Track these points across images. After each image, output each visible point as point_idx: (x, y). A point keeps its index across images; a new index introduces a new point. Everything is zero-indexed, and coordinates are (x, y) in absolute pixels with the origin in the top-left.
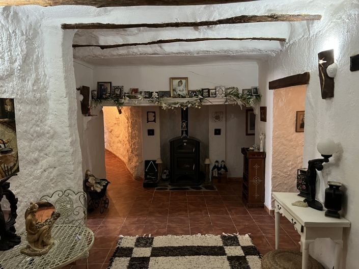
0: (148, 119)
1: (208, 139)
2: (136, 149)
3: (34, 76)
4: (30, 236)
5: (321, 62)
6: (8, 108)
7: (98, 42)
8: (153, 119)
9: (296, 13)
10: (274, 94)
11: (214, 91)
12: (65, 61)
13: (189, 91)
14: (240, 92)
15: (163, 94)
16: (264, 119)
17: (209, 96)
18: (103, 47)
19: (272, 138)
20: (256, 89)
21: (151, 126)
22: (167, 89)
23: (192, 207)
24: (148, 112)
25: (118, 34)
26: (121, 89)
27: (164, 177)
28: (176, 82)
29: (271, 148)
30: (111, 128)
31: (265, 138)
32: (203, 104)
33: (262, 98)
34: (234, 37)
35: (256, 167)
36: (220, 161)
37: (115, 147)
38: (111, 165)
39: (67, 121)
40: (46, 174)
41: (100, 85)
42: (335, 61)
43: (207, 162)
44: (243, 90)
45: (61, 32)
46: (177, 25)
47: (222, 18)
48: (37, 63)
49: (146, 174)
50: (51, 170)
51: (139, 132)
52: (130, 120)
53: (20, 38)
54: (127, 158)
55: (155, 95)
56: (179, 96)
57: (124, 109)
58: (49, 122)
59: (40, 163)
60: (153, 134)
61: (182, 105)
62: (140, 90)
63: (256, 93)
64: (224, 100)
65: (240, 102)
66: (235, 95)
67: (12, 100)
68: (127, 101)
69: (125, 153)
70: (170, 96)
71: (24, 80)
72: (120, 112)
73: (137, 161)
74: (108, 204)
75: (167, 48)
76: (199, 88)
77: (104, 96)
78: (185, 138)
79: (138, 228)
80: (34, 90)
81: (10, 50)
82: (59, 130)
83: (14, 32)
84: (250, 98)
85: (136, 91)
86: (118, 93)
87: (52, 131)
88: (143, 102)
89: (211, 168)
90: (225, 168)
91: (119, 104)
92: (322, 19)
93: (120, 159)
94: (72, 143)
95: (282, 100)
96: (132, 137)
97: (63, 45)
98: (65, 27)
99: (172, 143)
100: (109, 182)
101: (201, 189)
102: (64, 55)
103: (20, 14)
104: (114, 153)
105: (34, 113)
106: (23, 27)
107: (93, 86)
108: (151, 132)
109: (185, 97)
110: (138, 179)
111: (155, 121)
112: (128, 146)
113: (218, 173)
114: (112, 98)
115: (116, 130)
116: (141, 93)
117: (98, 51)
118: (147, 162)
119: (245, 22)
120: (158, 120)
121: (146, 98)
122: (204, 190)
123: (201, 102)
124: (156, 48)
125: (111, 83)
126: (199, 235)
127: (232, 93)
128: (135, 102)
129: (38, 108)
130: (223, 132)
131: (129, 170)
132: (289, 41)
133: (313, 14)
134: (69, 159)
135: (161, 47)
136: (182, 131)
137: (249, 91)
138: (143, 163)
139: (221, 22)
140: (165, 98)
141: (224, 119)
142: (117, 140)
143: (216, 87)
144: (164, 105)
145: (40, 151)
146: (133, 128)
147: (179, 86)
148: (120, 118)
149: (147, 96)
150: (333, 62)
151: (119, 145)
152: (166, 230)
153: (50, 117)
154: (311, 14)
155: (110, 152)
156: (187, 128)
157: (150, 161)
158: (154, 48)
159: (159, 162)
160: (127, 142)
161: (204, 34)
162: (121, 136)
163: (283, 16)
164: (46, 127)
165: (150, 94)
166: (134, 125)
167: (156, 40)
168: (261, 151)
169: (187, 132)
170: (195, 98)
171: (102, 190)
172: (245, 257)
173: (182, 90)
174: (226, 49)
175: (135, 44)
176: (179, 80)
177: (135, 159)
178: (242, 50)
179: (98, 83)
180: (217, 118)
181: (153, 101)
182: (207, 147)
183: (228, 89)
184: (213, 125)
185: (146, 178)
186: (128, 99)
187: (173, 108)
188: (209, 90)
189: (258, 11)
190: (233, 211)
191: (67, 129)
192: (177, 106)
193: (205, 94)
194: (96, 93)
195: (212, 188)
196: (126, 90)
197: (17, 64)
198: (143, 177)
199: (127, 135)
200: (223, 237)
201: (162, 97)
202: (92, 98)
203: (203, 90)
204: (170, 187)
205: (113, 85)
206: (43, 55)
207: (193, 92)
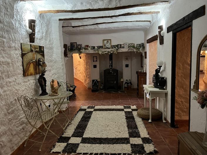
0: (93, 60)
1: (122, 69)
2: (88, 75)
3: (49, 39)
4: (52, 90)
5: (159, 30)
6: (42, 50)
7: (71, 25)
8: (96, 60)
9: (149, 11)
10: (149, 45)
11: (123, 45)
12: (59, 33)
13: (111, 46)
14: (136, 45)
15: (100, 47)
16: (146, 58)
17: (121, 48)
18: (73, 27)
19: (148, 65)
20: (143, 44)
21: (95, 63)
22: (102, 45)
23: (113, 98)
24: (93, 57)
25: (79, 21)
26: (81, 45)
27: (101, 87)
28: (105, 42)
29: (148, 70)
30: (76, 67)
31: (146, 66)
32: (118, 51)
33: (145, 48)
34: (128, 21)
35: (142, 79)
36: (128, 80)
37: (78, 76)
38: (77, 84)
39: (60, 56)
40: (53, 76)
41: (72, 44)
42: (164, 30)
43: (122, 80)
44: (137, 44)
45: (58, 22)
46: (102, 17)
47: (120, 14)
48: (50, 34)
49: (93, 86)
50: (55, 75)
51: (90, 66)
52: (85, 61)
53: (45, 25)
54: (84, 80)
55: (96, 48)
56: (107, 48)
57: (82, 55)
58: (54, 57)
59: (51, 72)
60: (96, 67)
61: (108, 52)
62: (89, 46)
63: (143, 46)
64: (128, 49)
65: (135, 50)
66: (133, 47)
67: (43, 47)
68: (83, 51)
69: (83, 78)
70: (103, 48)
71: (46, 40)
72: (80, 58)
73: (89, 80)
74: (76, 96)
75: (100, 26)
76: (116, 44)
77: (73, 49)
78: (111, 69)
79: (89, 104)
80: (49, 44)
81: (42, 29)
82: (57, 60)
83: (43, 22)
84: (140, 48)
85: (88, 46)
86: (80, 47)
87: (55, 60)
88: (91, 51)
89: (124, 83)
90: (131, 83)
91: (80, 53)
92: (160, 13)
93: (81, 81)
94: (62, 65)
95: (153, 48)
96: (86, 69)
97: (59, 27)
98: (60, 20)
99: (105, 71)
100: (76, 87)
101: (118, 92)
102: (59, 31)
103: (44, 16)
104: (78, 79)
105: (49, 52)
106: (45, 21)
107: (69, 45)
108: (95, 66)
109: (109, 48)
110: (89, 89)
111: (97, 61)
112: (84, 74)
113: (127, 85)
114: (77, 50)
115: (79, 67)
116: (90, 47)
117: (71, 29)
118: (93, 81)
119: (129, 15)
120: (98, 61)
121: (92, 49)
122: (120, 92)
123: (117, 50)
124: (95, 26)
125: (76, 43)
126: (115, 106)
127: (132, 46)
128: (87, 51)
129: (50, 51)
130: (130, 66)
131: (85, 85)
132: (152, 21)
133: (156, 11)
134: (61, 71)
135: (97, 26)
136: (110, 65)
137: (140, 45)
138: (92, 81)
139: (119, 15)
140: (101, 49)
141: (130, 59)
142: (79, 72)
143: (124, 43)
144: (100, 52)
145: (51, 67)
146: (86, 65)
147: (107, 43)
148: (81, 61)
149: (93, 48)
150: (163, 30)
151: (80, 75)
152: (100, 105)
153: (54, 55)
154: (155, 11)
155: (76, 79)
156: (112, 64)
157: (95, 80)
158: (95, 27)
159: (99, 80)
160: (84, 73)
161: (115, 20)
162: (81, 70)
163: (144, 12)
164: (53, 58)
165: (94, 47)
166: (87, 64)
167: (95, 23)
168: (145, 72)
169: (112, 66)
170: (114, 49)
171: (73, 89)
172: (132, 112)
173: (108, 45)
174: (126, 26)
175: (87, 25)
176: (107, 41)
177: (88, 80)
178: (133, 26)
179: (71, 43)
180: (127, 59)
181: (95, 51)
182: (122, 74)
183: (130, 44)
184: (125, 63)
185: (93, 88)
186: (84, 50)
187: (104, 54)
188: (121, 45)
189: (134, 11)
190: (131, 99)
191: (60, 59)
192: (106, 53)
193: (119, 47)
194: (70, 47)
195: (124, 92)
196: (83, 46)
197: (44, 34)
198: (92, 88)
199: (84, 69)
200: (124, 107)
201: (99, 48)
202: (68, 50)
203: (118, 45)
204: (104, 92)
205: (77, 44)
206: (51, 31)
207: (114, 46)
